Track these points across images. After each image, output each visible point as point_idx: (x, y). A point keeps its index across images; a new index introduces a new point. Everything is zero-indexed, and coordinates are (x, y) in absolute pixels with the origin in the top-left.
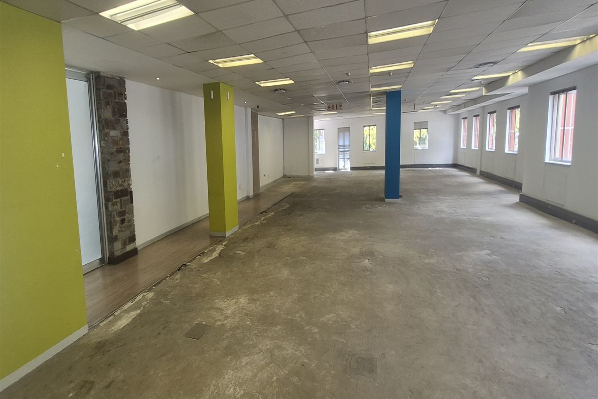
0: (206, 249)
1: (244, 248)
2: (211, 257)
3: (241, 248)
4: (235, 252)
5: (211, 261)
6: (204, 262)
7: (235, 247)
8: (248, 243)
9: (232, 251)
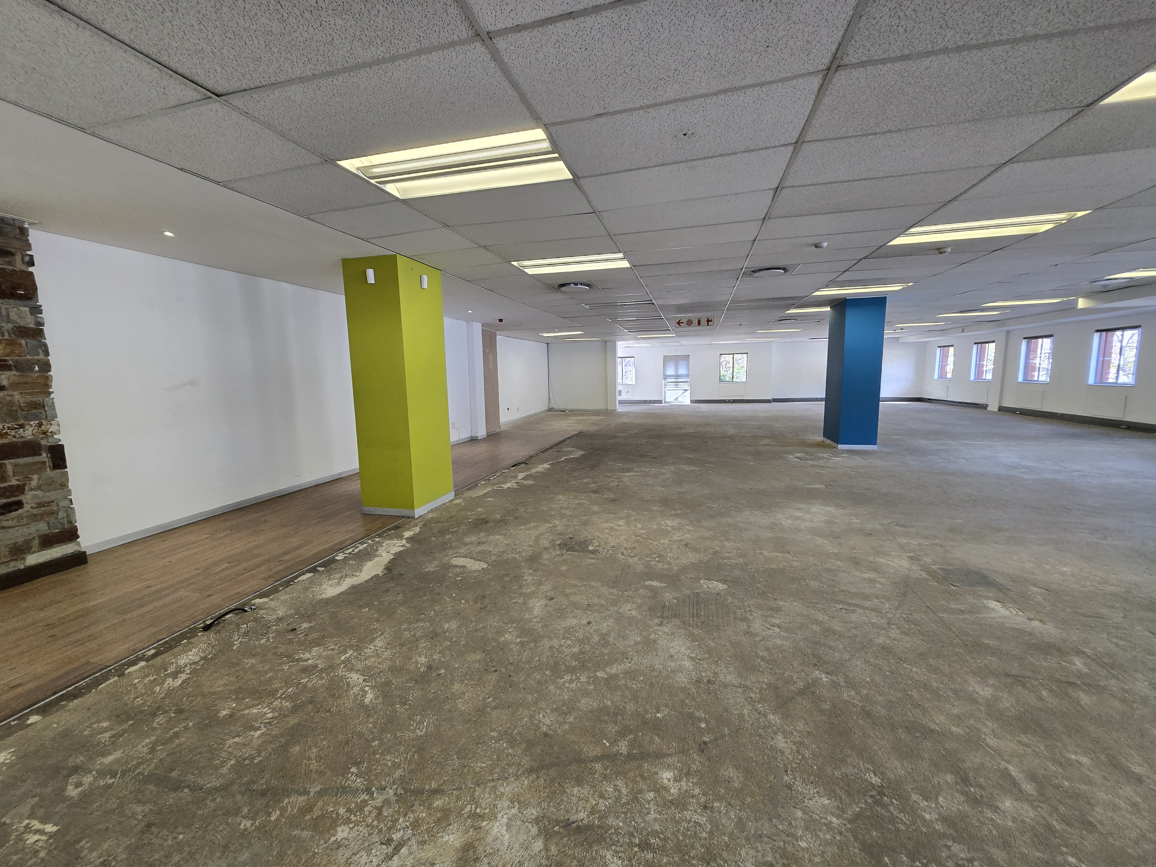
0: (342, 549)
1: (479, 549)
2: (354, 578)
3: (467, 547)
4: (445, 560)
5: (354, 590)
6: (324, 596)
7: (445, 547)
8: (489, 535)
9: (435, 559)
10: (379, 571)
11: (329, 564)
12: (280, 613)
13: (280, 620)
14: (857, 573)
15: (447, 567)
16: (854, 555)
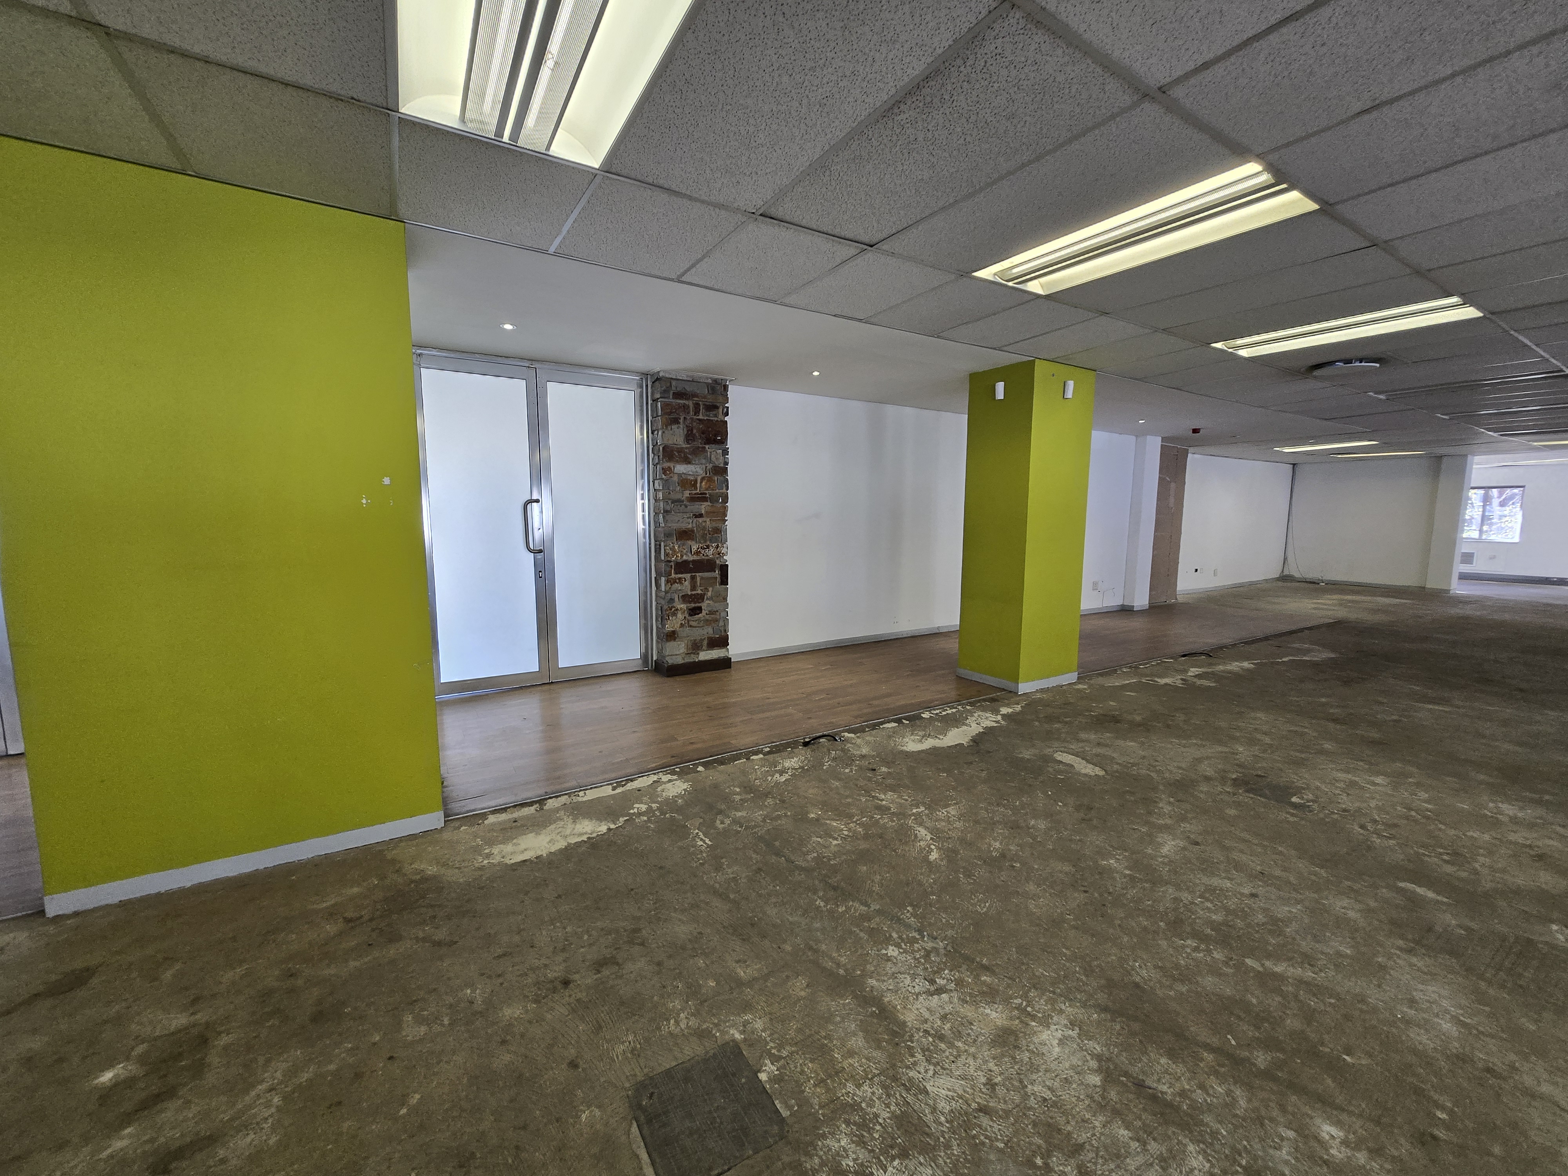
0: (929, 708)
1: (1099, 750)
2: (937, 740)
3: (1081, 745)
4: (1048, 751)
5: (934, 751)
6: (905, 748)
7: (1049, 736)
8: (1117, 738)
9: (1033, 746)
10: (965, 741)
11: (914, 719)
12: (865, 751)
13: (863, 757)
15: (1048, 760)
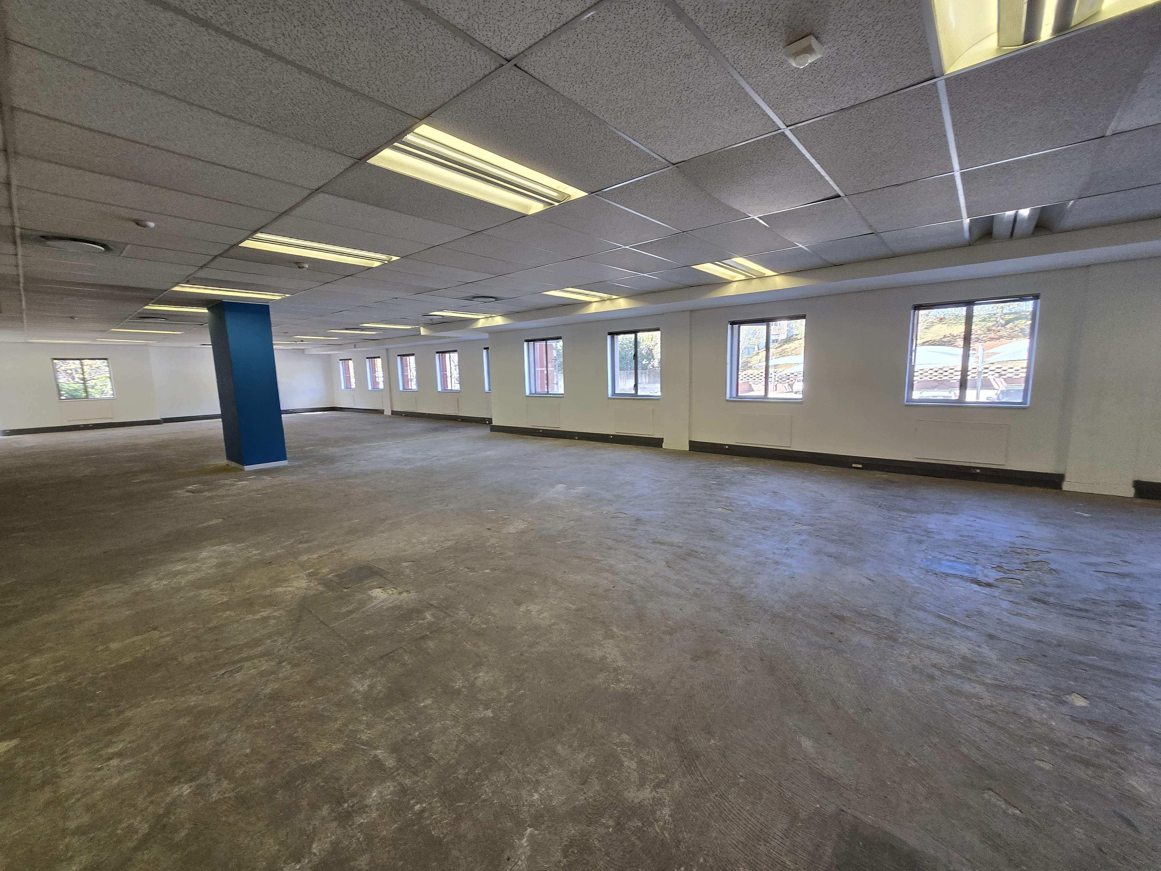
14: (250, 617)
16: (247, 597)
